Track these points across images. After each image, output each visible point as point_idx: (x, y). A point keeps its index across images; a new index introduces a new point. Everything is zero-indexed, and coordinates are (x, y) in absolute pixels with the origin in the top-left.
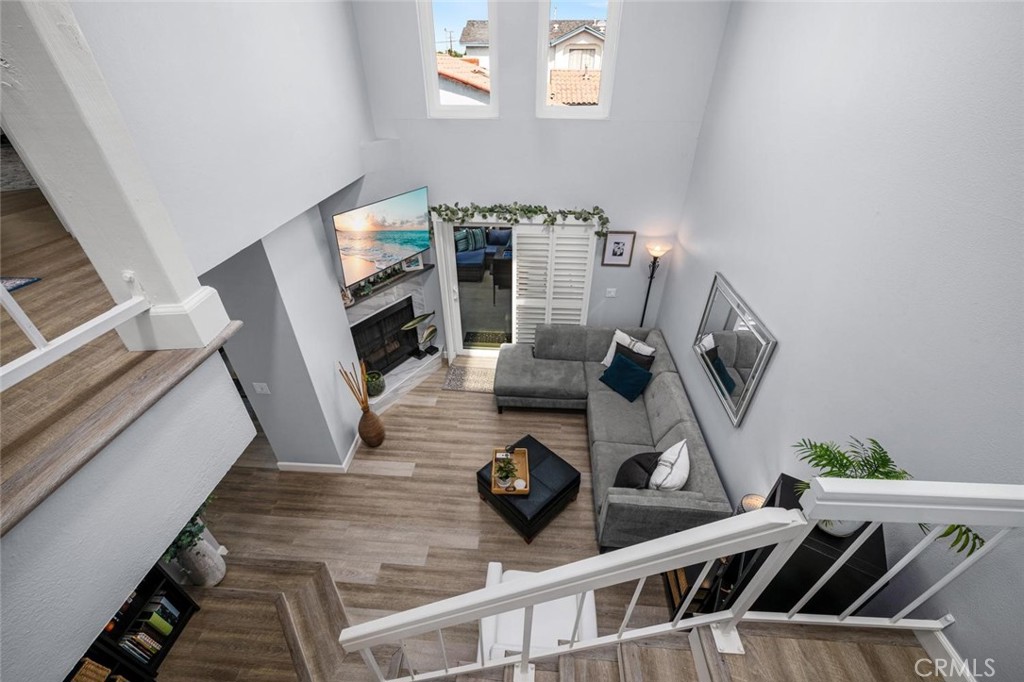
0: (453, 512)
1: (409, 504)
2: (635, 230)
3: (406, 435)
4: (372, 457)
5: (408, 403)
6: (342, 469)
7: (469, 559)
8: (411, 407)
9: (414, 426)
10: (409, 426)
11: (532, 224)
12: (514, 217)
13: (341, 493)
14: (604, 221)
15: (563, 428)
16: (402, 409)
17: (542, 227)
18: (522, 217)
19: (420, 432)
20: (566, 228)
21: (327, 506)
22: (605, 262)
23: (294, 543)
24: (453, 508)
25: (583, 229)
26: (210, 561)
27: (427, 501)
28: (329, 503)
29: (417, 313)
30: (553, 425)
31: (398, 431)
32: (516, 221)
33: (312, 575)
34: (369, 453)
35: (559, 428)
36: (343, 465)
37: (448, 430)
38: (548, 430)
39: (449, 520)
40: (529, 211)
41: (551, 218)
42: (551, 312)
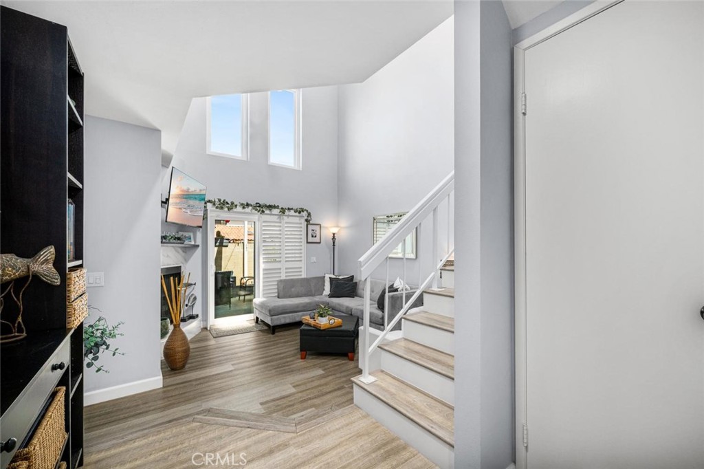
2: (320, 223)
11: (271, 214)
12: (261, 209)
14: (309, 215)
17: (277, 217)
18: (266, 209)
20: (290, 218)
22: (309, 241)
25: (298, 218)
32: (263, 212)
34: (176, 373)
40: (270, 207)
41: (283, 211)
42: (285, 271)
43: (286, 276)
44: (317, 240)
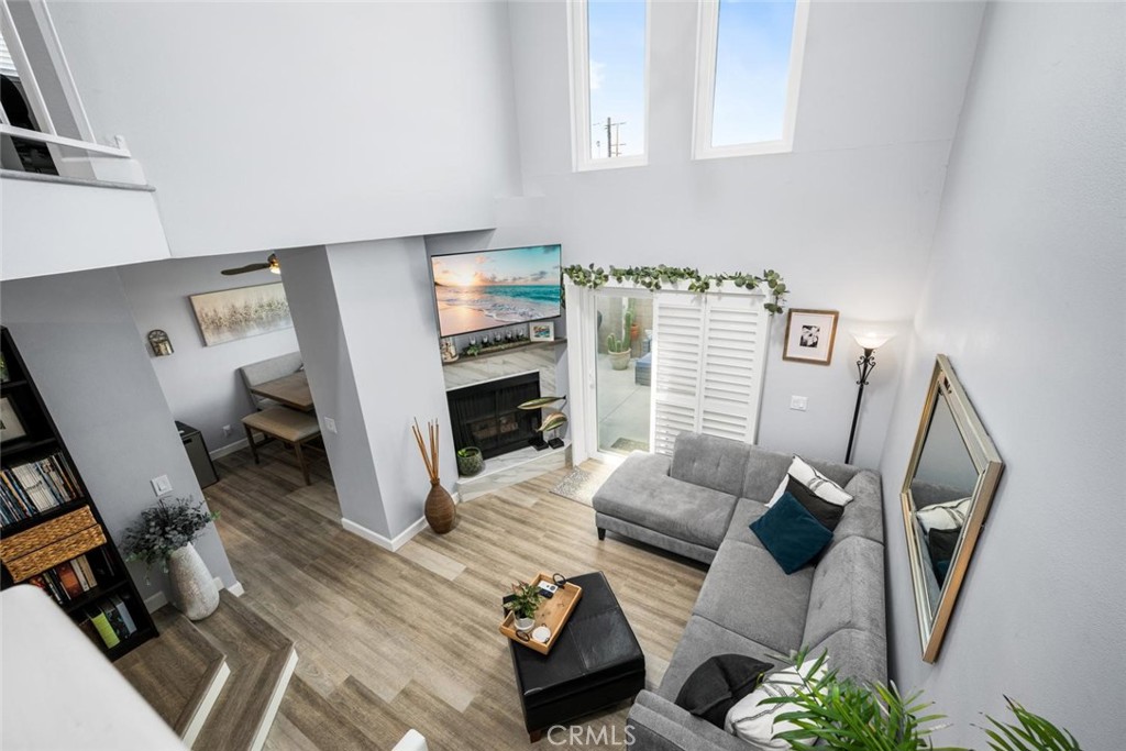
0: (467, 645)
1: (427, 613)
2: (837, 309)
3: (478, 530)
4: (430, 544)
5: (504, 497)
6: (390, 545)
7: (443, 722)
8: (504, 501)
9: (492, 524)
10: (488, 522)
11: (676, 292)
12: (655, 281)
13: (376, 574)
14: (779, 291)
15: (678, 587)
16: (494, 500)
17: (691, 297)
18: (664, 281)
19: (495, 532)
20: (724, 299)
21: (352, 582)
22: (788, 355)
23: (298, 609)
24: (470, 639)
25: (749, 300)
26: (194, 587)
27: (447, 619)
28: (356, 579)
29: (544, 393)
30: (665, 577)
31: (474, 523)
32: (658, 286)
33: (273, 651)
34: (429, 539)
35: (673, 585)
36: (392, 542)
37: (527, 539)
38: (654, 583)
39: (456, 653)
40: (674, 274)
41: (701, 283)
42: (702, 417)
43: (704, 428)
44: (820, 353)
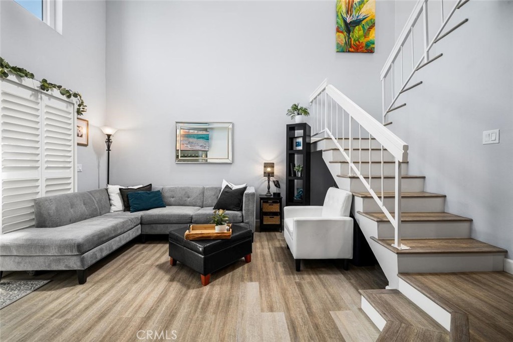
7: (269, 286)
17: (31, 92)
18: (12, 74)
20: (52, 100)
25: (65, 104)
41: (45, 86)
42: (44, 184)
43: (47, 192)
44: (84, 140)
